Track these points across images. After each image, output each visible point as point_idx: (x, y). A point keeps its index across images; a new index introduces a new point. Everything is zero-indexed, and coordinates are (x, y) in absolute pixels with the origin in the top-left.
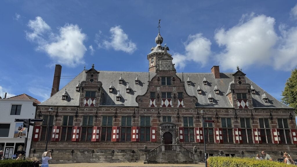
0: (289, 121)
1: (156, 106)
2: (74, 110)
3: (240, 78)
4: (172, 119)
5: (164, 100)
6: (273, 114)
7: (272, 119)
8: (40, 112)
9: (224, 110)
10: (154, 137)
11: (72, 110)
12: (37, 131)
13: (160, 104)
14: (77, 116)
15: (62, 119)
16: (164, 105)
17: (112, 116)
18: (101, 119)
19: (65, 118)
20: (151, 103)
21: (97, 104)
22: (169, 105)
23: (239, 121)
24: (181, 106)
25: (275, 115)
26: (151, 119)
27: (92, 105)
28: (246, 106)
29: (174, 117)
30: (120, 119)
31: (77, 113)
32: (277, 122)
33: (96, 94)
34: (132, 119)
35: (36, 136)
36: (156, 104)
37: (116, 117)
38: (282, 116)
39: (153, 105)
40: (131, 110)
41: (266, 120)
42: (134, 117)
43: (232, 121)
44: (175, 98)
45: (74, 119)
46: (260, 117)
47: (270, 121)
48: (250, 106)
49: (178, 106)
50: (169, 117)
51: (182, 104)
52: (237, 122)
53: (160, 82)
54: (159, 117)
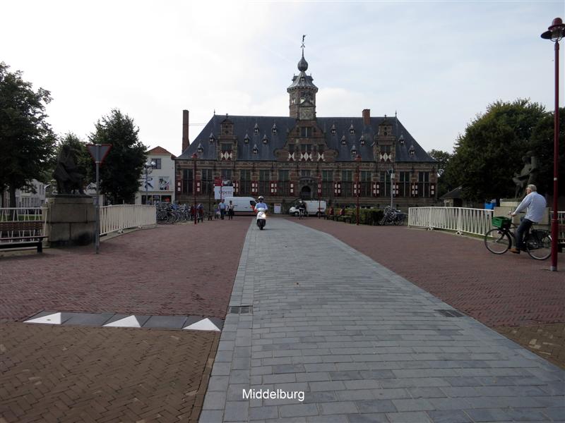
0: (430, 175)
1: (295, 160)
2: (212, 164)
3: (386, 129)
4: (311, 174)
5: (304, 154)
6: (415, 167)
7: (413, 172)
8: (179, 166)
9: (365, 164)
10: (292, 191)
11: (210, 163)
12: (179, 184)
13: (299, 158)
14: (215, 170)
15: (201, 172)
16: (303, 159)
17: (249, 170)
18: (239, 173)
19: (204, 171)
20: (290, 156)
21: (234, 157)
22: (309, 159)
23: (379, 174)
24: (321, 159)
25: (417, 169)
26: (290, 173)
27: (229, 158)
28: (388, 159)
29: (313, 172)
30: (258, 173)
31: (215, 167)
32: (418, 175)
33: (233, 147)
34: (270, 173)
35: (179, 189)
36: (295, 158)
37: (254, 171)
38: (424, 169)
39: (291, 159)
40: (269, 164)
41: (407, 174)
42: (272, 171)
43: (372, 174)
44: (315, 150)
45: (213, 173)
46: (401, 170)
47: (411, 175)
48: (392, 159)
49: (318, 160)
50: (309, 171)
51: (323, 157)
52: (377, 176)
53: (300, 134)
54: (298, 171)
